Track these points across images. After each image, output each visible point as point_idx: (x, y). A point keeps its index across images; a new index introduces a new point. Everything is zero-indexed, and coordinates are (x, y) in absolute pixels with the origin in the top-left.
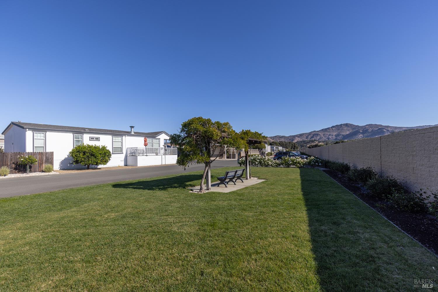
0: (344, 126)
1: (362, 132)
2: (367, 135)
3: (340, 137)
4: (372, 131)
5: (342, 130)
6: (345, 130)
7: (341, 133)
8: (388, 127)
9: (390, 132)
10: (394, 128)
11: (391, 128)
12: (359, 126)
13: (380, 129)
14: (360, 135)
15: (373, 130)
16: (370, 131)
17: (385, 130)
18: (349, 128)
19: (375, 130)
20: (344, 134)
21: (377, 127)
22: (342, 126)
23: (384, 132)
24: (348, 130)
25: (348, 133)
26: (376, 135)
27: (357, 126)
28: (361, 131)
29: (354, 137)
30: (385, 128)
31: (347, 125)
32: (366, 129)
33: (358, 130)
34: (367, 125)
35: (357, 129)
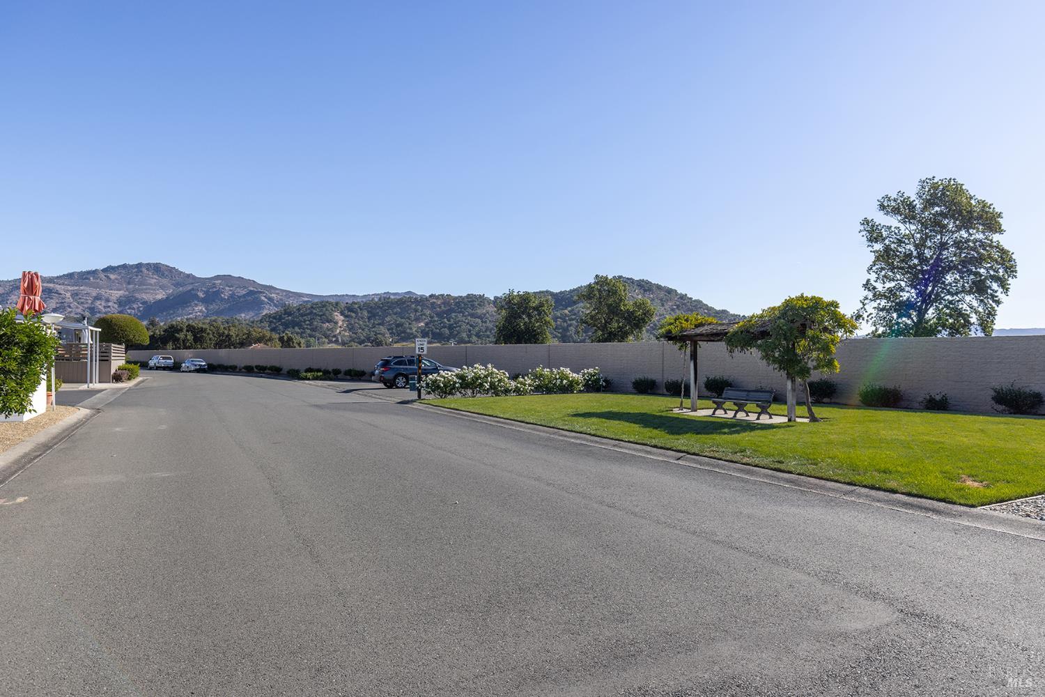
0: (148, 269)
1: (203, 296)
2: (217, 307)
3: (134, 309)
4: (232, 296)
5: (141, 284)
6: (151, 285)
7: (137, 295)
8: (271, 288)
9: (275, 305)
10: (284, 294)
11: (278, 294)
12: (194, 277)
13: (252, 292)
14: (196, 305)
15: (234, 294)
16: (225, 296)
17: (263, 298)
18: (165, 281)
19: (239, 295)
20: (149, 297)
21: (245, 287)
22: (141, 271)
23: (262, 302)
24: (163, 287)
25: (161, 295)
26: (240, 310)
27: (188, 276)
28: (201, 295)
29: (180, 311)
30: (264, 293)
31: (157, 268)
32: (215, 290)
33: (193, 289)
34: (218, 277)
35: (190, 287)
